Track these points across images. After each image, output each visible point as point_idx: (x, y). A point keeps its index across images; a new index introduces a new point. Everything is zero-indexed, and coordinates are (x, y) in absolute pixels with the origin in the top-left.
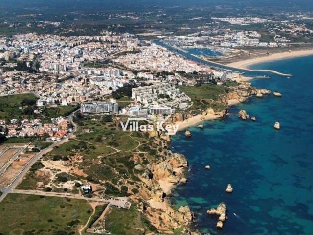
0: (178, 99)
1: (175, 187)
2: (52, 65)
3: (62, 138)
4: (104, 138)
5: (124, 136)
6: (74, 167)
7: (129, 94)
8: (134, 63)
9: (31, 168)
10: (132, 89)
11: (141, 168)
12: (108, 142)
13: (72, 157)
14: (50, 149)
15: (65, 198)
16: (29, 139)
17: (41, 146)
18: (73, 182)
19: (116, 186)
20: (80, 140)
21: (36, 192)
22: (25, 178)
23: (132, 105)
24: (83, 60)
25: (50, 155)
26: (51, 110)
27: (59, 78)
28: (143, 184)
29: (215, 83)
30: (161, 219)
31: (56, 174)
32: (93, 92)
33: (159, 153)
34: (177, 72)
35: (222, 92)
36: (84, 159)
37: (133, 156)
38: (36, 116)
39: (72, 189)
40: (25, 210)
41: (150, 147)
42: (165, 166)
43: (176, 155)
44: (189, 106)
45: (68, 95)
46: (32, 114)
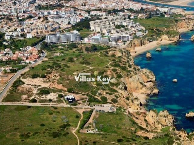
0: (133, 29)
1: (148, 98)
2: (10, 9)
3: (35, 61)
4: (75, 59)
5: (93, 56)
6: (53, 82)
7: (88, 27)
8: (85, 5)
9: (12, 85)
10: (90, 22)
11: (116, 81)
12: (79, 62)
13: (50, 75)
14: (26, 70)
15: (52, 106)
16: (5, 63)
17: (17, 68)
18: (55, 94)
19: (96, 97)
20: (53, 62)
21: (23, 103)
22: (9, 93)
23: (93, 34)
24: (37, 5)
25: (27, 75)
26: (18, 42)
27: (20, 18)
28: (120, 94)
29: (164, 16)
30: (146, 120)
31: (37, 89)
32: (54, 26)
33: (129, 69)
34: (126, 9)
35: (172, 22)
36: (60, 76)
37: (106, 71)
38: (5, 47)
39: (56, 99)
40: (15, 117)
41: (120, 64)
42: (137, 79)
43: (144, 70)
44: (145, 34)
45: (32, 30)
46: (1, 46)
